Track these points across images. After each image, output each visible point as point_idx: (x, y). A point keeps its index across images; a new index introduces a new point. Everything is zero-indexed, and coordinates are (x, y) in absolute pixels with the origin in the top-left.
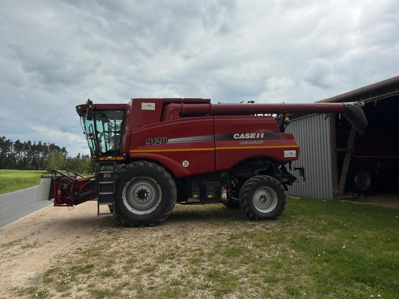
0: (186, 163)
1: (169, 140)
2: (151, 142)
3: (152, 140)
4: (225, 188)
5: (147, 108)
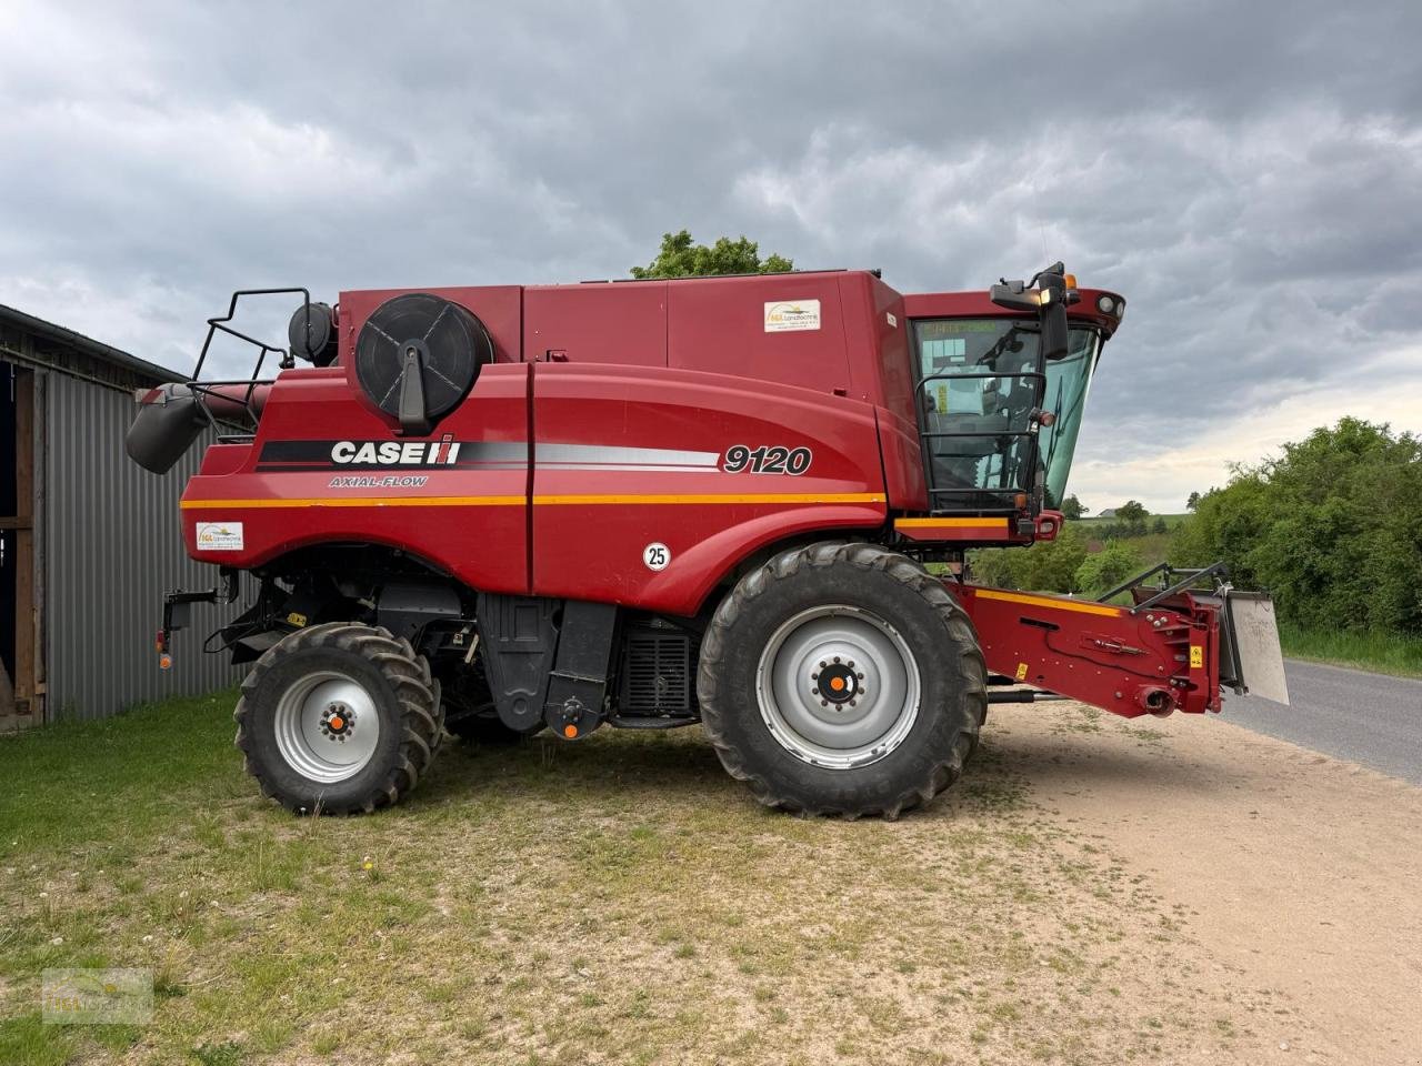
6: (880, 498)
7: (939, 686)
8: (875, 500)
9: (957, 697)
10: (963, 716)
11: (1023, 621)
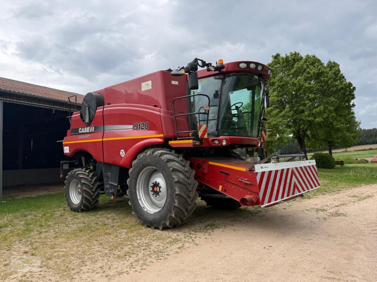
6: (162, 135)
7: (169, 191)
8: (161, 136)
9: (173, 195)
10: (175, 201)
11: (221, 172)
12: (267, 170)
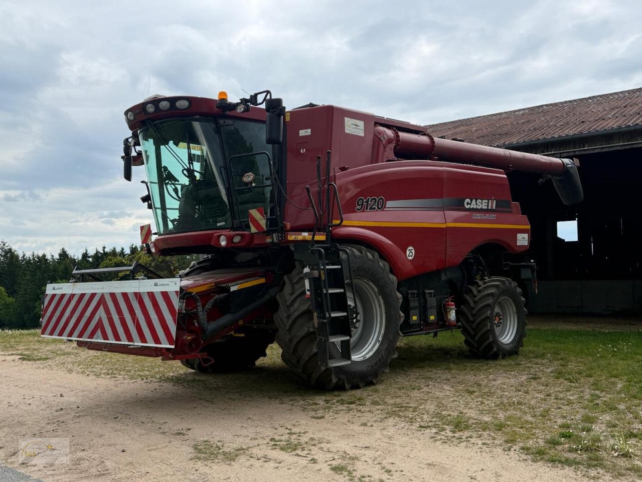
0: (410, 250)
1: (388, 202)
2: (362, 204)
3: (364, 201)
4: (452, 301)
5: (353, 130)
12: (59, 292)
